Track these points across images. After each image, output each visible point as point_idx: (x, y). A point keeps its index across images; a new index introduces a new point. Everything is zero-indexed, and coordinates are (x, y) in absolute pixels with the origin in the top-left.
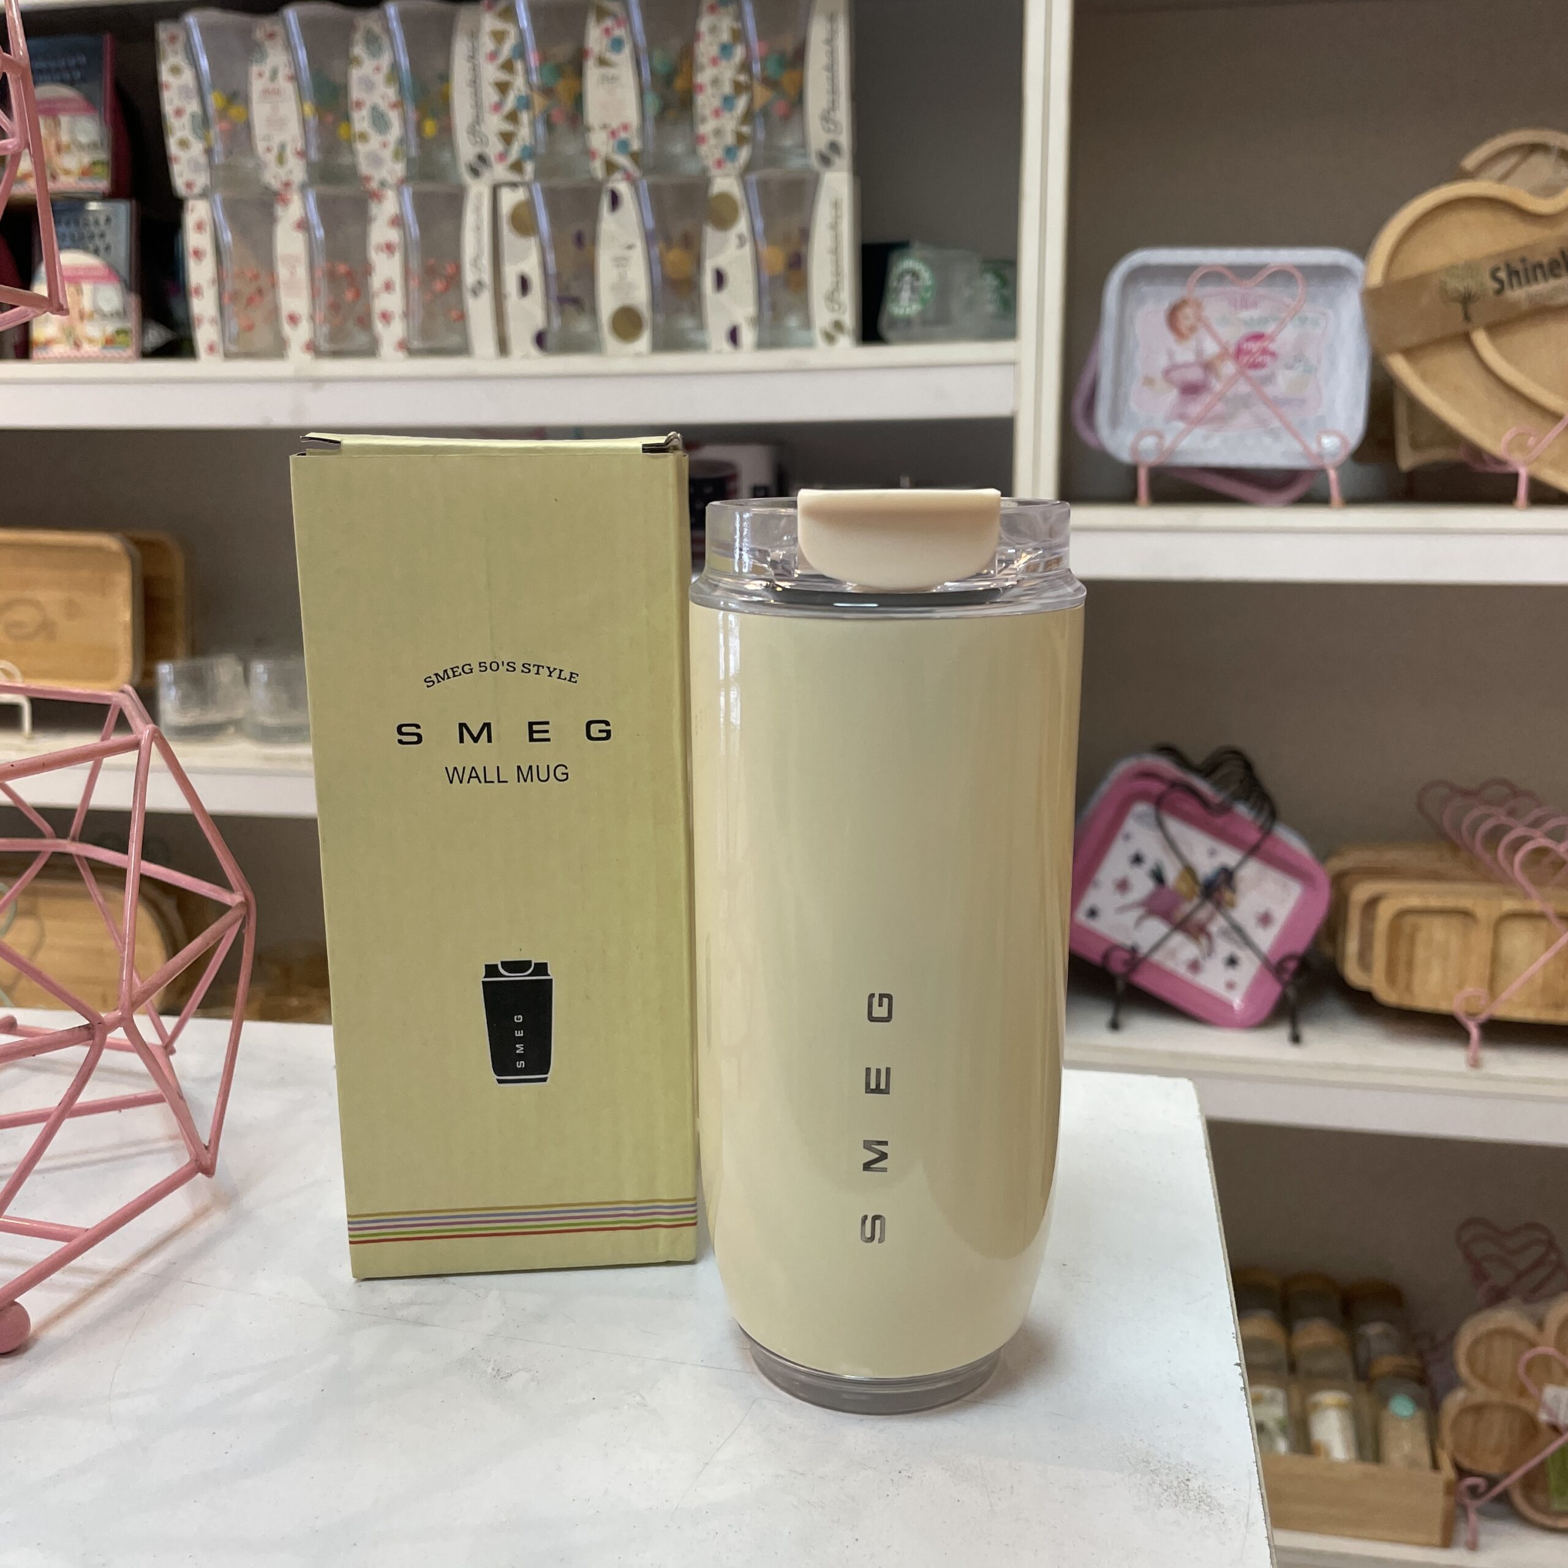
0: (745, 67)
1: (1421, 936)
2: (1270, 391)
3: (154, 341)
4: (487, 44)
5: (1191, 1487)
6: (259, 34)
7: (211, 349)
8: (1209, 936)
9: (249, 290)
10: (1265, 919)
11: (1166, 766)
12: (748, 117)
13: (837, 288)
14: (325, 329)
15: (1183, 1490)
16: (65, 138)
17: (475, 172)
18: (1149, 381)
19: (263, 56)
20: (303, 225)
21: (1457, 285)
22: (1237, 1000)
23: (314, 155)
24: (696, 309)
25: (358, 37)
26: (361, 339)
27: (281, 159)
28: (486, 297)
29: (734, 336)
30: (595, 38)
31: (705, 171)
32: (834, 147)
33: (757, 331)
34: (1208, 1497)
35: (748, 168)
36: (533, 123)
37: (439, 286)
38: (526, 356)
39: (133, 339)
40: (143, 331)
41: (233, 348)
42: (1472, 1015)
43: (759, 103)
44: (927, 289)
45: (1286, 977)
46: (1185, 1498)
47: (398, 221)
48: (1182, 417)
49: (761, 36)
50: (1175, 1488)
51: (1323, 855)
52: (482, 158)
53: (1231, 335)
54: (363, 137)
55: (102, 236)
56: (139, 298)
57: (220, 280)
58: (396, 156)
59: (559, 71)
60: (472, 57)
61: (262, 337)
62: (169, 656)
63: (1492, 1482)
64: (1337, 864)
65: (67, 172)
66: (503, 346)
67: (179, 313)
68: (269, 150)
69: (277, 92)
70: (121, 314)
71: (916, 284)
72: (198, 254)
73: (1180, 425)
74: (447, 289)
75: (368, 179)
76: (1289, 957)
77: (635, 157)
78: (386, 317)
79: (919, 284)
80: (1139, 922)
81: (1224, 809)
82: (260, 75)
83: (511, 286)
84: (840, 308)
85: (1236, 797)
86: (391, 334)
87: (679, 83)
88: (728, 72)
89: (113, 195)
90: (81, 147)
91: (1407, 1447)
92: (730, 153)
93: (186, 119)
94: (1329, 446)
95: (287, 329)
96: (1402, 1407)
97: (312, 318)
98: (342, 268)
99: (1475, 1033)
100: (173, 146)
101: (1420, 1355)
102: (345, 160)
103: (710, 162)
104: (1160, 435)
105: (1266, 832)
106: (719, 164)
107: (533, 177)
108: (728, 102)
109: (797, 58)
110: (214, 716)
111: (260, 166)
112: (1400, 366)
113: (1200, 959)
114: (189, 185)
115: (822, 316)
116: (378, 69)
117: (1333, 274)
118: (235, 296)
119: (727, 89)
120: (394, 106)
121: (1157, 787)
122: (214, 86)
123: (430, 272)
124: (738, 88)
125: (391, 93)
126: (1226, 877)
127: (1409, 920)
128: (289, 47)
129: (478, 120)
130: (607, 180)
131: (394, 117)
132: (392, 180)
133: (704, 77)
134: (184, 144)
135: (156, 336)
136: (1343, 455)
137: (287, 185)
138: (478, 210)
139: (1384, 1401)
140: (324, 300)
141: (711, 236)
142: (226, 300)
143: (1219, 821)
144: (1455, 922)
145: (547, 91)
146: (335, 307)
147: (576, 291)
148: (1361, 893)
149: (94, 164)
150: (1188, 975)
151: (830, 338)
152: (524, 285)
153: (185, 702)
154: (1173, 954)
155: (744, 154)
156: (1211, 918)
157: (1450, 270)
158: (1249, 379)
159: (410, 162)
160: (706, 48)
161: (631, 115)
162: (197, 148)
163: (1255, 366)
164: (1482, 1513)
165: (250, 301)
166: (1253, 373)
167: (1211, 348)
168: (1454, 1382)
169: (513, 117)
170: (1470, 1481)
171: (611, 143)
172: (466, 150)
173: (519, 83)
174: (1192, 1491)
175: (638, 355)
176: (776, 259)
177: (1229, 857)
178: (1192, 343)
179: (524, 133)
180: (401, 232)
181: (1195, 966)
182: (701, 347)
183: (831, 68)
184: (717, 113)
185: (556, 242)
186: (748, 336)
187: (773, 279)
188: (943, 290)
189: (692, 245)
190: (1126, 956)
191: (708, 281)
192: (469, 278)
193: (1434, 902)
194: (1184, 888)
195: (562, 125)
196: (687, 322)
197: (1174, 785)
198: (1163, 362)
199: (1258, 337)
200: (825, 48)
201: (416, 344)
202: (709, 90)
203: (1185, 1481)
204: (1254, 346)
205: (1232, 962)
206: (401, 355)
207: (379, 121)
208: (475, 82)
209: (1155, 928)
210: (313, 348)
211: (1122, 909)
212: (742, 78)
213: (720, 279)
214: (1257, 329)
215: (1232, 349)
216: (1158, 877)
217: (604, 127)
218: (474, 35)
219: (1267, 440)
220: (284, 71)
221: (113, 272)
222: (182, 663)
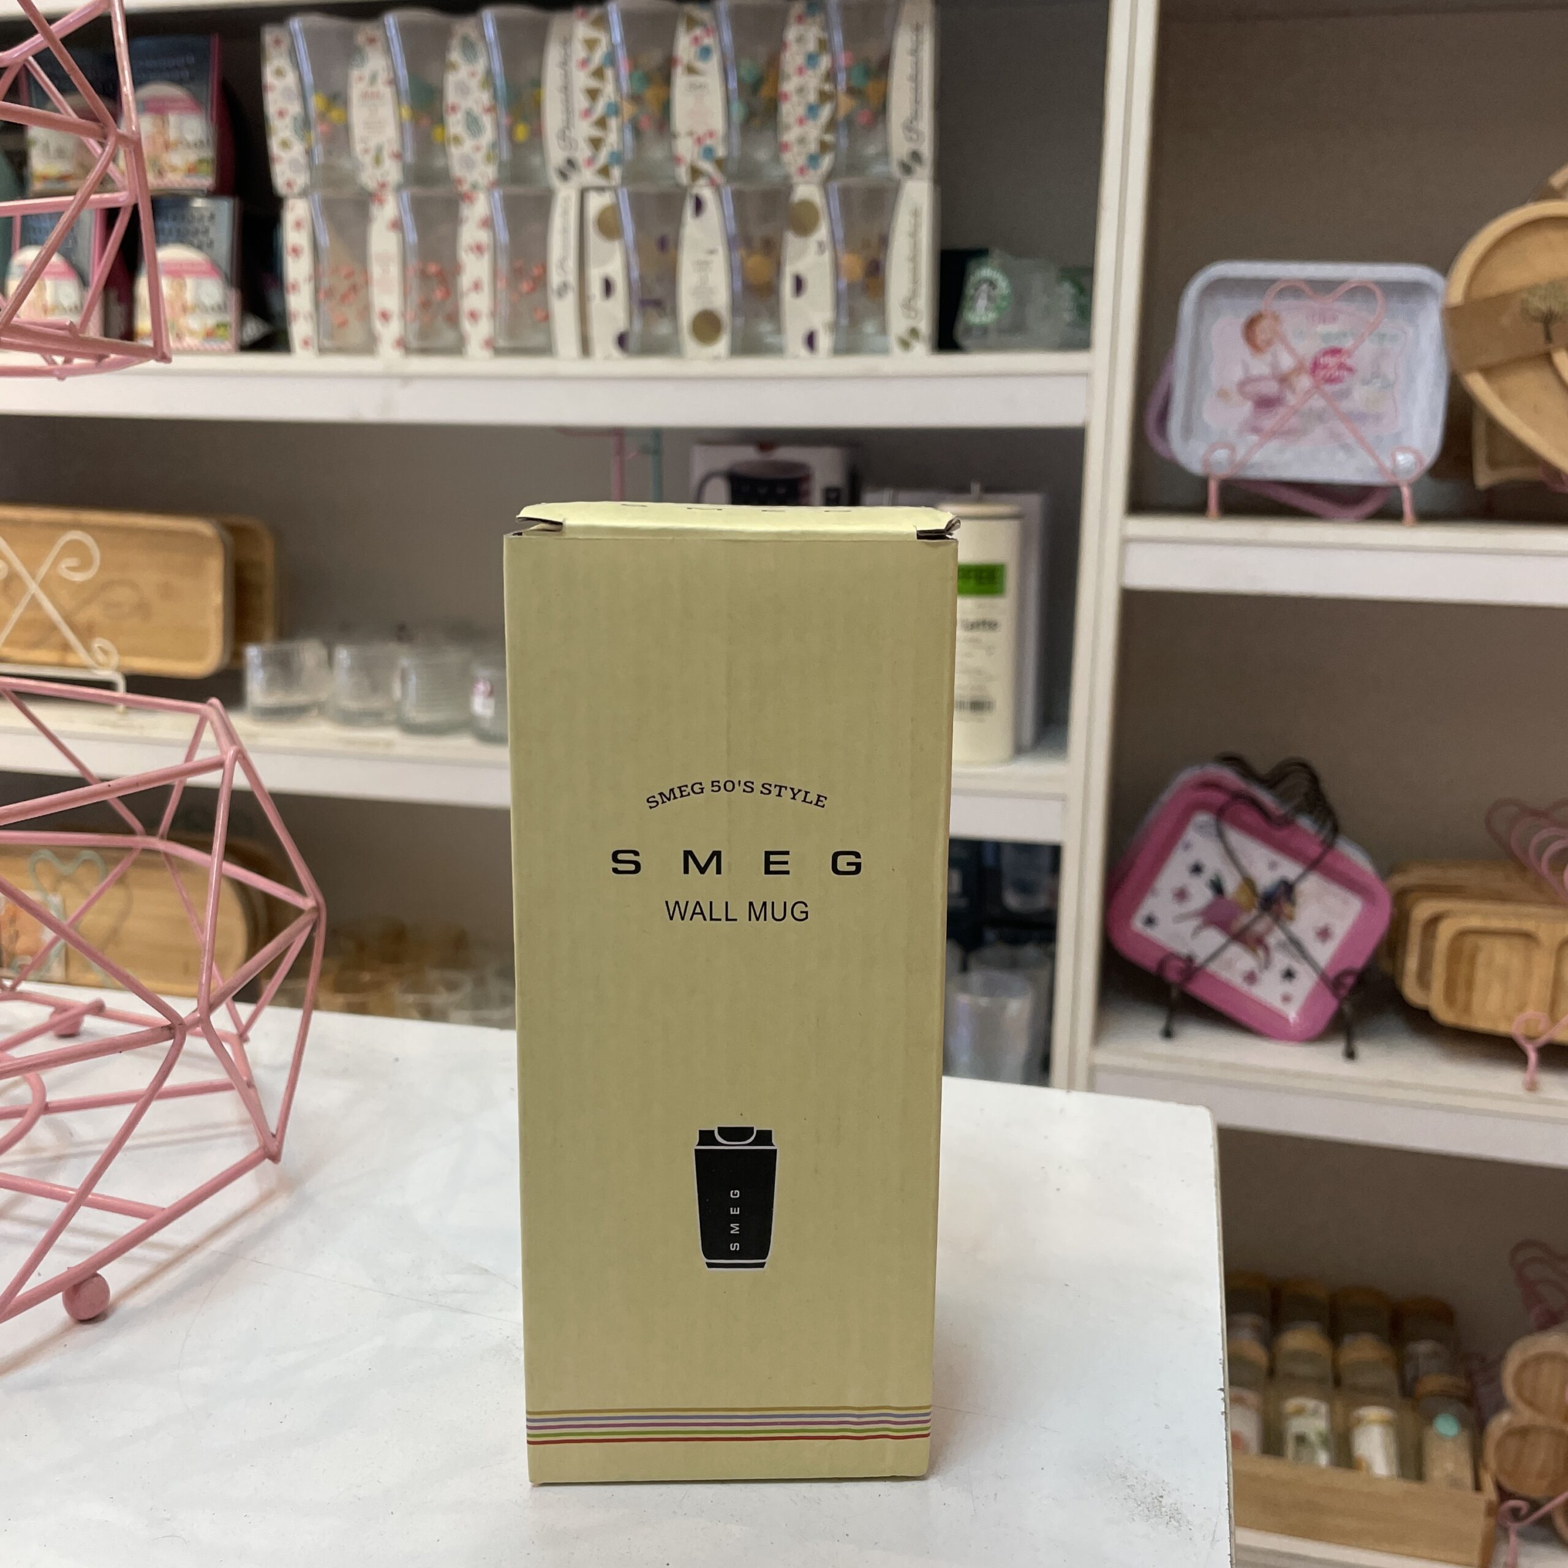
0: (831, 76)
1: (1481, 959)
2: (1345, 405)
3: (252, 334)
4: (579, 51)
5: (1163, 1504)
6: (360, 39)
7: (306, 343)
8: (1267, 949)
9: (343, 286)
10: (1324, 934)
11: (1229, 776)
12: (832, 125)
13: (914, 294)
14: (414, 327)
15: (1156, 1507)
16: (172, 134)
17: (564, 176)
18: (1223, 394)
19: (363, 60)
20: (397, 225)
21: (1539, 304)
22: (1292, 1013)
23: (409, 157)
24: (775, 313)
25: (455, 43)
26: (448, 337)
27: (378, 161)
28: (571, 298)
29: (810, 341)
30: (684, 46)
31: (787, 178)
32: (916, 156)
33: (834, 337)
34: (1178, 1513)
35: (831, 176)
36: (621, 130)
37: (525, 287)
38: (607, 358)
39: (232, 331)
40: (241, 323)
41: (327, 343)
42: (1530, 1039)
43: (842, 113)
44: (1003, 298)
45: (1343, 992)
46: (1157, 1513)
47: (487, 223)
48: (1256, 430)
49: (847, 46)
50: (1149, 1504)
51: (1387, 869)
52: (571, 163)
53: (1308, 347)
54: (457, 140)
55: (206, 232)
56: (239, 291)
57: (316, 276)
58: (489, 159)
59: (648, 79)
60: (564, 64)
61: (354, 334)
62: (257, 639)
63: (1535, 1505)
64: (1400, 881)
65: (174, 169)
66: (586, 347)
67: (276, 307)
68: (366, 151)
69: (376, 96)
70: (221, 308)
71: (993, 293)
72: (296, 251)
73: (1254, 438)
74: (533, 289)
75: (459, 181)
76: (1346, 973)
77: (720, 164)
78: (474, 316)
79: (997, 292)
80: (1196, 932)
81: (1286, 822)
82: (361, 79)
83: (595, 288)
84: (916, 315)
85: (1299, 810)
86: (477, 332)
87: (765, 92)
88: (813, 81)
89: (214, 193)
90: (189, 145)
91: (1450, 1466)
92: (813, 160)
93: (288, 120)
94: (1402, 463)
95: (378, 325)
96: (1446, 1427)
97: (403, 315)
98: (433, 268)
99: (1533, 1056)
100: (275, 146)
101: (1469, 1376)
102: (439, 163)
103: (793, 170)
104: (1232, 449)
105: (1328, 846)
106: (802, 171)
107: (620, 182)
108: (813, 110)
109: (882, 68)
110: (298, 698)
111: (358, 167)
112: (1478, 385)
113: (1257, 971)
114: (289, 185)
115: (898, 323)
116: (473, 74)
117: (1413, 290)
118: (330, 293)
119: (812, 97)
120: (490, 110)
121: (1219, 798)
122: (317, 87)
123: (517, 273)
124: (824, 97)
125: (485, 97)
126: (1286, 890)
127: (1469, 941)
128: (388, 51)
129: (568, 125)
130: (691, 186)
131: (487, 121)
132: (483, 182)
133: (789, 86)
134: (285, 144)
135: (253, 329)
136: (1416, 472)
137: (383, 186)
138: (565, 212)
139: (1429, 1419)
140: (415, 297)
141: (792, 242)
142: (322, 296)
143: (1280, 834)
144: (1518, 943)
145: (636, 98)
146: (426, 305)
147: (658, 292)
148: (1423, 910)
149: (201, 161)
150: (1244, 987)
151: (905, 345)
152: (608, 287)
153: (271, 683)
154: (1229, 965)
155: (827, 162)
156: (1269, 930)
157: (1532, 289)
158: (1324, 395)
159: (501, 166)
160: (793, 58)
161: (718, 123)
162: (298, 149)
163: (1331, 380)
164: (1522, 1535)
165: (344, 298)
166: (1328, 388)
167: (1287, 362)
168: (1501, 1405)
169: (602, 123)
170: (1512, 1503)
171: (696, 149)
172: (556, 154)
173: (609, 90)
174: (1164, 1507)
175: (717, 358)
176: (854, 265)
177: (1290, 870)
178: (1268, 357)
179: (612, 139)
180: (491, 234)
181: (1251, 978)
182: (776, 350)
183: (915, 78)
184: (801, 121)
185: (639, 246)
186: (824, 341)
187: (851, 286)
188: (1020, 298)
189: (772, 249)
190: (1181, 964)
191: (787, 286)
192: (555, 279)
193: (1496, 924)
194: (1244, 899)
195: (649, 131)
196: (765, 327)
197: (1238, 796)
198: (1237, 374)
199: (1335, 352)
200: (909, 59)
201: (502, 343)
202: (795, 99)
203: (1158, 1498)
204: (1331, 361)
205: (1289, 975)
206: (486, 354)
207: (473, 124)
208: (566, 89)
209: (1213, 938)
210: (402, 344)
211: (1182, 918)
212: (827, 87)
213: (799, 285)
214: (1335, 344)
215: (1308, 364)
216: (1217, 887)
217: (691, 134)
218: (566, 42)
219: (1341, 455)
220: (383, 76)
221: (215, 267)
222: (269, 646)
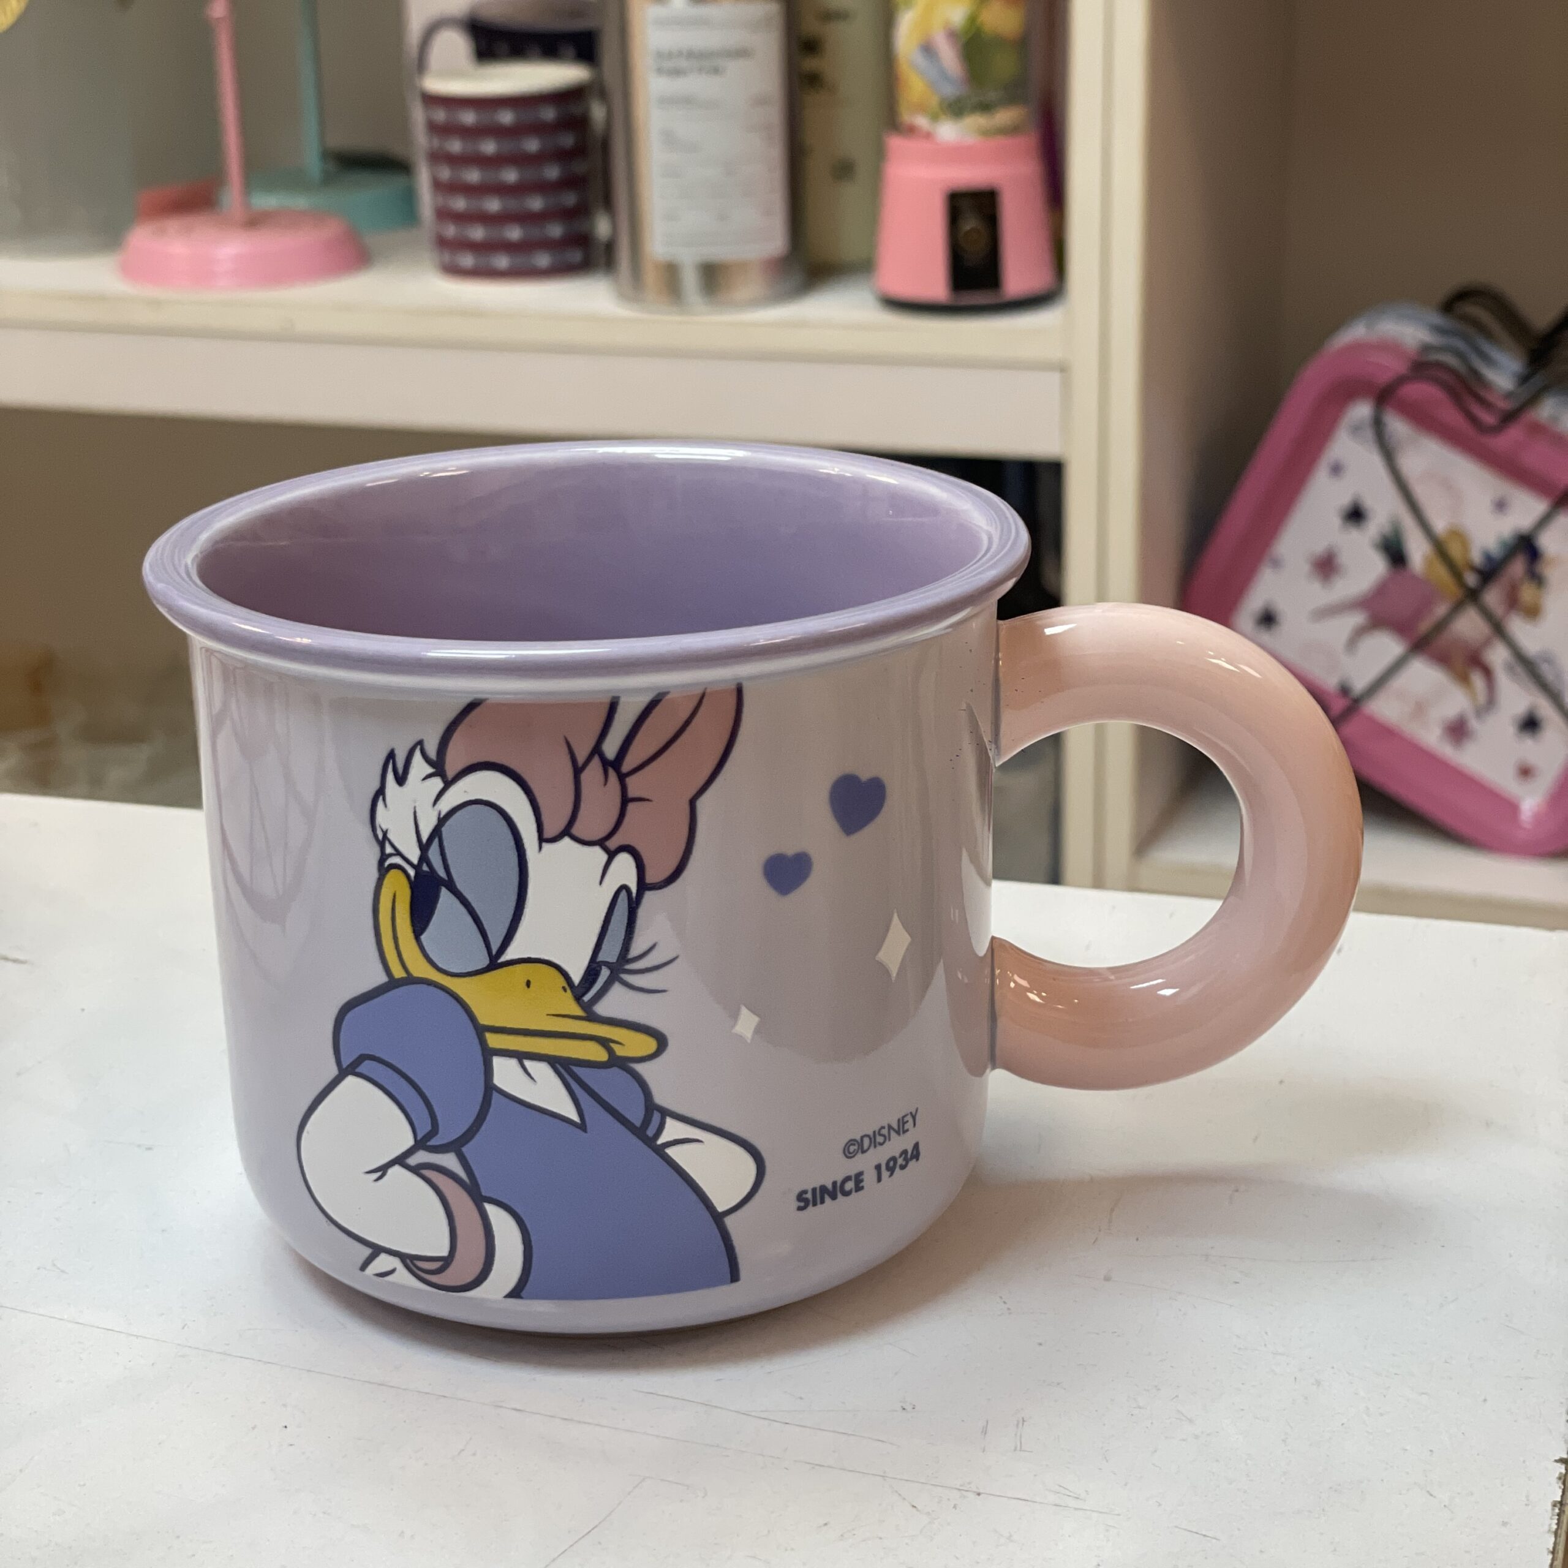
8: (1487, 673)
22: (1531, 803)
113: (1470, 717)
150: (1446, 750)
154: (1411, 702)
177: (1525, 511)
181: (1458, 731)
205: (1530, 724)
209: (1382, 647)
